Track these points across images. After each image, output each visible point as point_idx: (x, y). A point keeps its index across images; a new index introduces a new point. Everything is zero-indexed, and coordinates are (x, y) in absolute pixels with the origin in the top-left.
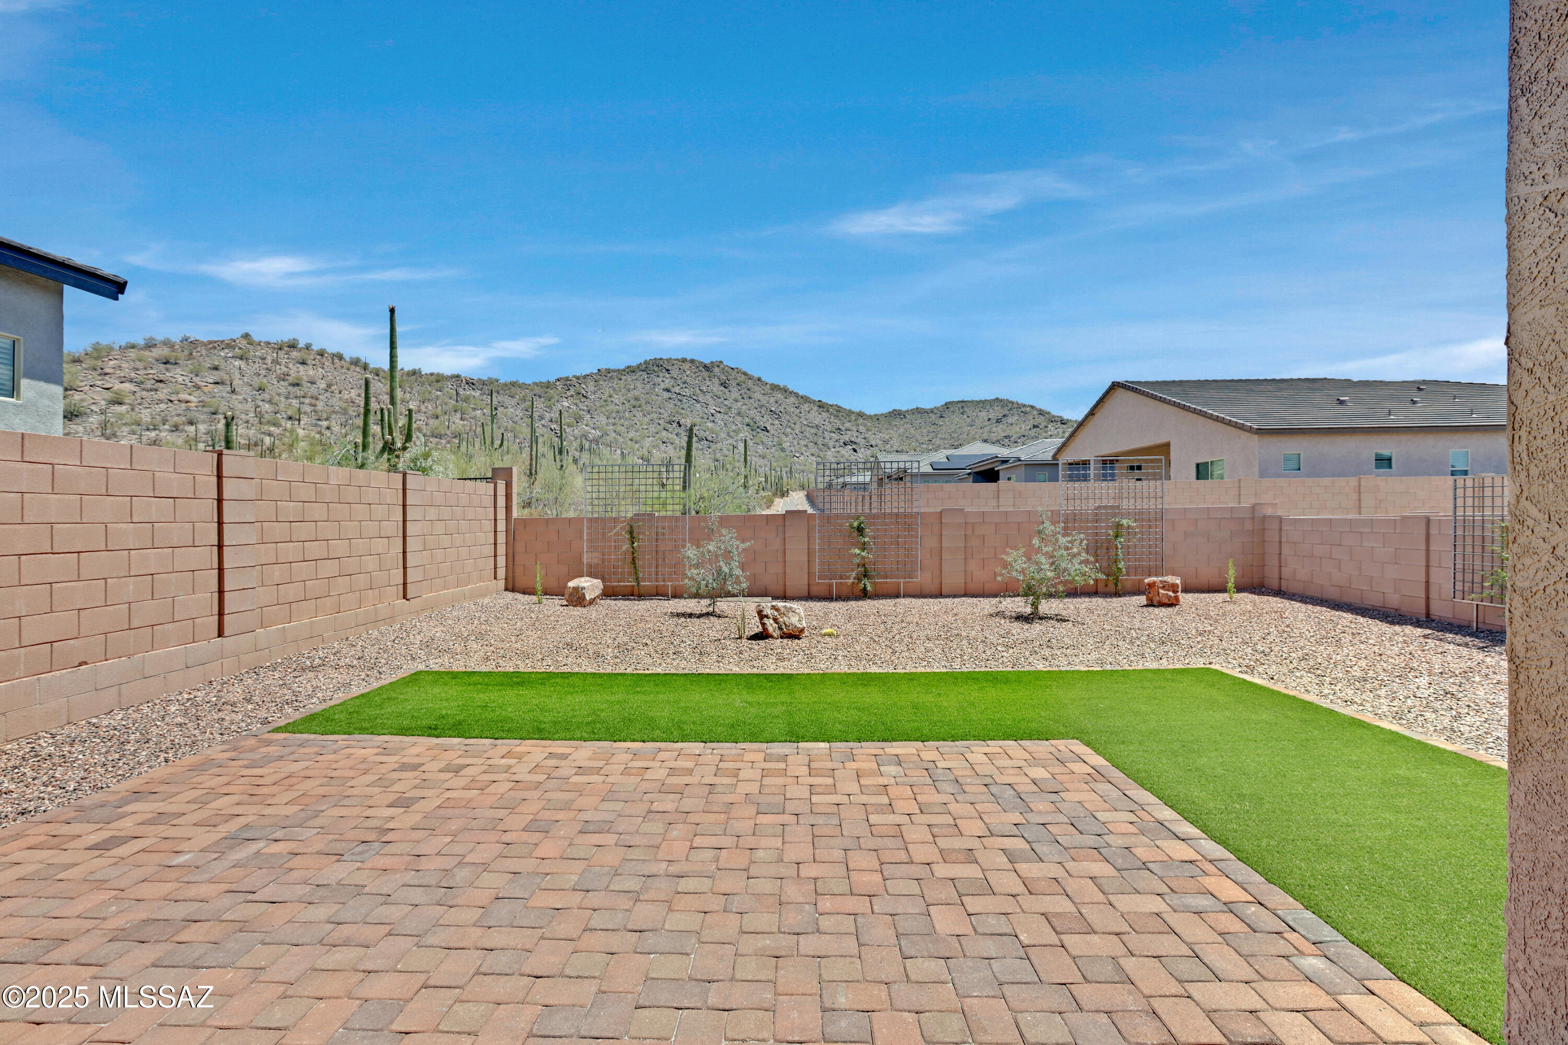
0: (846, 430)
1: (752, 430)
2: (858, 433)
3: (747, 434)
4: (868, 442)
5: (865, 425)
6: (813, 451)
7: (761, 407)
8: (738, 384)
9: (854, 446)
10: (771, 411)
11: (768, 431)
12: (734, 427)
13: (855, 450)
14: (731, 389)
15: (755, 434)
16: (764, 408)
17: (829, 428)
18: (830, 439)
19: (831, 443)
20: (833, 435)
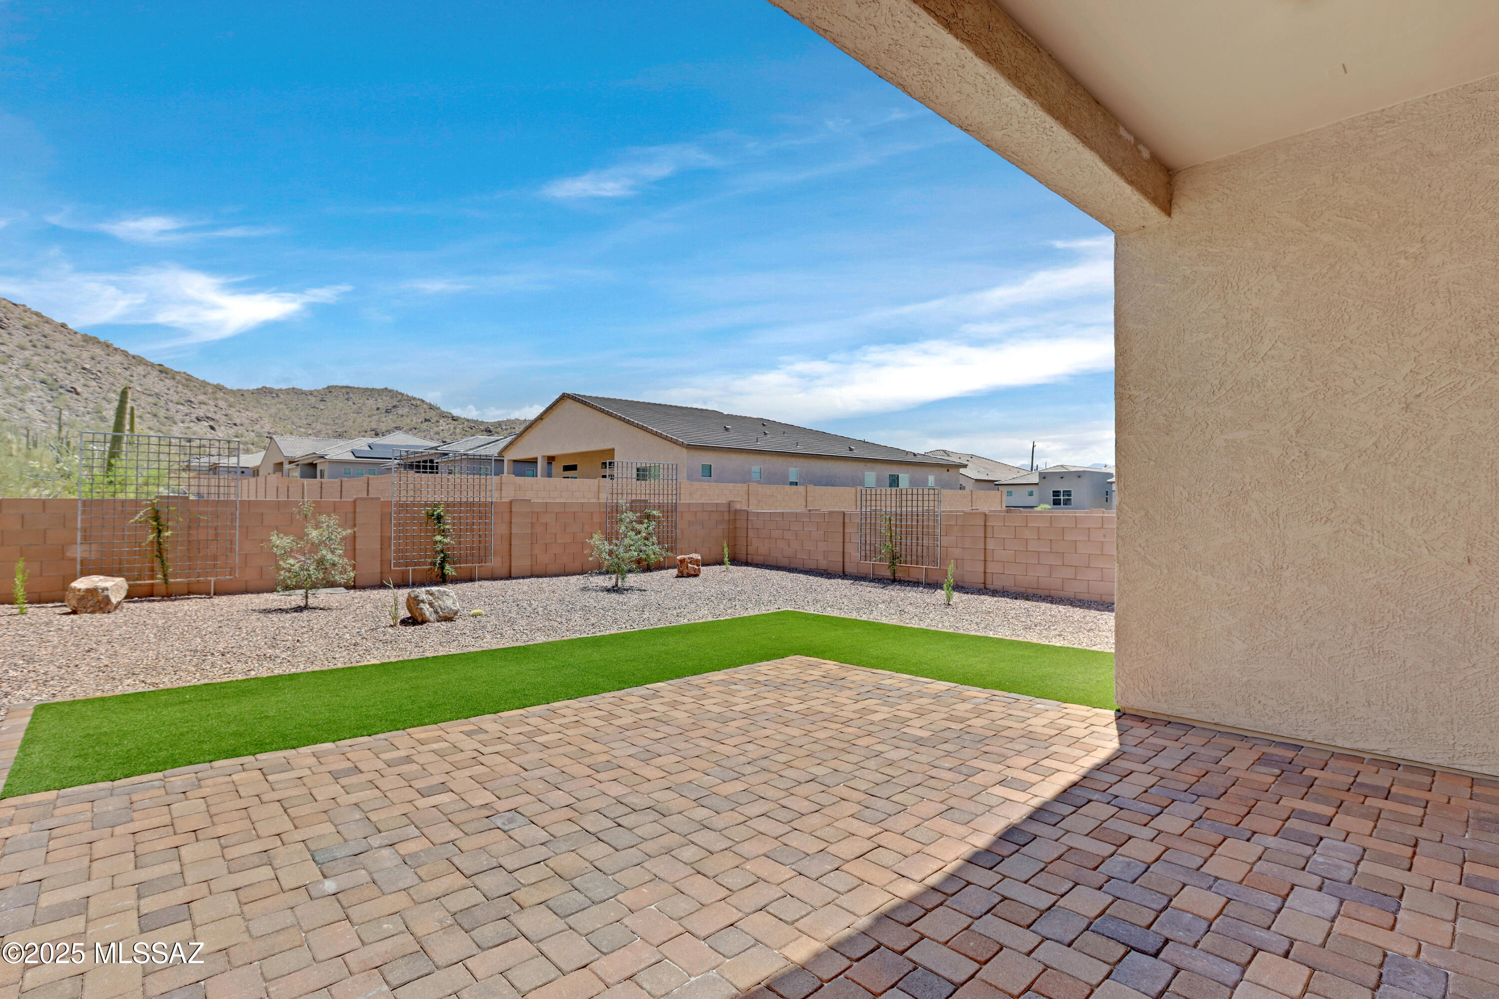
0: (200, 403)
1: (51, 390)
2: (216, 409)
3: (41, 393)
4: (230, 420)
5: (226, 401)
6: (151, 424)
7: (67, 361)
8: (25, 327)
9: (212, 423)
10: (84, 369)
11: (78, 394)
12: (17, 383)
13: (212, 428)
14: (13, 332)
15: (55, 395)
16: (71, 364)
17: (175, 398)
18: (177, 412)
19: (178, 417)
20: (181, 407)
